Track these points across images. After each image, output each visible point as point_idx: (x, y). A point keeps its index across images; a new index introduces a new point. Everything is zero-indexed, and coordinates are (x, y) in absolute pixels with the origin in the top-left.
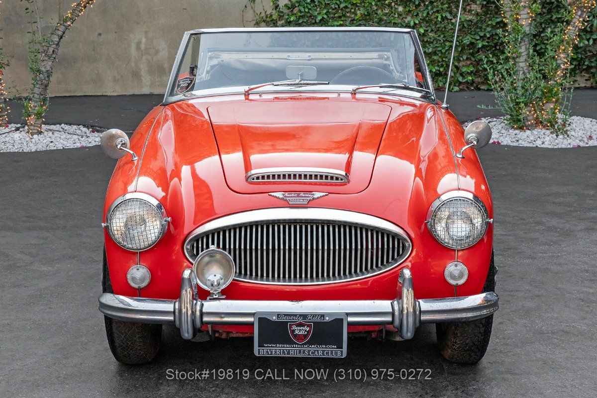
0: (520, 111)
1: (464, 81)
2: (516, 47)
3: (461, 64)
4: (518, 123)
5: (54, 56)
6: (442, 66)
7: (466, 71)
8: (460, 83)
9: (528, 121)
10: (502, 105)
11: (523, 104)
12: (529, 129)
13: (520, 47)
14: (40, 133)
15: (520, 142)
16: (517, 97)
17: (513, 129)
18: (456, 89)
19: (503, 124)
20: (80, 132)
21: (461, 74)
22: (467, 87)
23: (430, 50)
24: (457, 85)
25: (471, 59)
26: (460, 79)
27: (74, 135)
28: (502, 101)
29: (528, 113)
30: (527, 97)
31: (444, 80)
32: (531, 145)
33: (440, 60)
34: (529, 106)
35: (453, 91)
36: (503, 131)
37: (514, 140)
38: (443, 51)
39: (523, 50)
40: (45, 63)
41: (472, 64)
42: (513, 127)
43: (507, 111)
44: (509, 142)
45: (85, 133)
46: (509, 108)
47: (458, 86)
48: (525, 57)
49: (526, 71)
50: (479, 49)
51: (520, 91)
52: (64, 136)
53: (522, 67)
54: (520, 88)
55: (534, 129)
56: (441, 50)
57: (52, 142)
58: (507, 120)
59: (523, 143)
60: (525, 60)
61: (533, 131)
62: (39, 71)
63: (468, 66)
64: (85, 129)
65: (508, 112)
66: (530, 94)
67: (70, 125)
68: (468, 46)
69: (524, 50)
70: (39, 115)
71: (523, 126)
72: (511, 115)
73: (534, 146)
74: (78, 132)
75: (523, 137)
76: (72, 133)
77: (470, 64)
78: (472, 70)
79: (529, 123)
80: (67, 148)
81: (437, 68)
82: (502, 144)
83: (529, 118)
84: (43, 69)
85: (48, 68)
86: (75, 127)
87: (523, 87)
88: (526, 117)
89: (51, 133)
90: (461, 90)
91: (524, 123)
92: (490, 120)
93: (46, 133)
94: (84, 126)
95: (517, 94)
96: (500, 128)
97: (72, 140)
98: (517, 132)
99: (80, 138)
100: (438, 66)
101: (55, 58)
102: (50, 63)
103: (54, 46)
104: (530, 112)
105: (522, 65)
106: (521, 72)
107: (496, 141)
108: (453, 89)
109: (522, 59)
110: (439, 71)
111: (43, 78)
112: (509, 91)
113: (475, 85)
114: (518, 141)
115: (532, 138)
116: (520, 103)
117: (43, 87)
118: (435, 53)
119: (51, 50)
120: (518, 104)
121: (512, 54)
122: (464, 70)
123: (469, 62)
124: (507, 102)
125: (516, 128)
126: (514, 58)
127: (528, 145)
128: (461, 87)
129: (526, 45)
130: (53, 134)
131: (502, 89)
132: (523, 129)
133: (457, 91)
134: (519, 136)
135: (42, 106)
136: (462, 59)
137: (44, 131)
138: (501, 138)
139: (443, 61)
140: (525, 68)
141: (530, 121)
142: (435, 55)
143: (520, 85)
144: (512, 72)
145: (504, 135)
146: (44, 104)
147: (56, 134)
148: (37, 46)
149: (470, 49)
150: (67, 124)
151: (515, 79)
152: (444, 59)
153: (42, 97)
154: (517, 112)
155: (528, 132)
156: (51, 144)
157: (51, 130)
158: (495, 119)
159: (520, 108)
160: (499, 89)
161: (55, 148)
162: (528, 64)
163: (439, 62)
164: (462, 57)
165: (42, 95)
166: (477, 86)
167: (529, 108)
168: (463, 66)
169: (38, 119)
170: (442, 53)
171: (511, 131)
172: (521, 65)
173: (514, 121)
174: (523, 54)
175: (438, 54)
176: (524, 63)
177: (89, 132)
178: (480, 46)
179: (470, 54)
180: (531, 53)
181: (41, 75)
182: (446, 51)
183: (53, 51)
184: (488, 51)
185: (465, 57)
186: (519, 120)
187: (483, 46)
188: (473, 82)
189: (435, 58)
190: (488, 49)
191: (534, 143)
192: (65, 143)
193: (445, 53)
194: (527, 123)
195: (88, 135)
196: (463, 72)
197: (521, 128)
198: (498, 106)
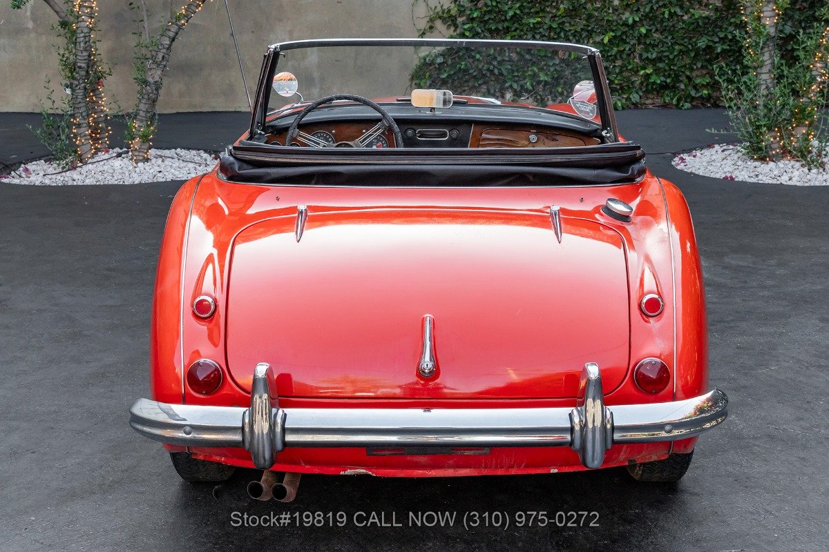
0: (761, 137)
1: (697, 95)
2: (757, 54)
3: (694, 74)
4: (760, 153)
5: (164, 63)
6: (669, 76)
7: (700, 83)
8: (693, 99)
9: (772, 149)
10: (739, 129)
11: (765, 129)
12: (773, 161)
13: (763, 54)
14: (147, 160)
15: (760, 177)
16: (758, 119)
17: (752, 161)
18: (687, 105)
19: (740, 154)
20: (199, 158)
21: (695, 87)
22: (702, 104)
23: (654, 56)
24: (689, 100)
25: (707, 68)
26: (693, 93)
27: (190, 163)
28: (739, 123)
29: (772, 140)
30: (771, 119)
31: (672, 94)
32: (775, 182)
33: (667, 68)
34: (774, 130)
35: (683, 108)
36: (740, 163)
37: (752, 174)
38: (671, 57)
39: (766, 57)
40: (153, 71)
41: (708, 73)
42: (752, 158)
43: (744, 136)
44: (746, 177)
45: (206, 160)
46: (747, 132)
47: (691, 102)
48: (769, 67)
49: (770, 85)
50: (718, 54)
51: (762, 111)
52: (177, 163)
53: (765, 80)
54: (761, 107)
55: (779, 161)
56: (668, 56)
57: (160, 172)
58: (745, 149)
59: (764, 179)
60: (770, 70)
61: (779, 163)
62: (145, 82)
63: (703, 76)
64: (205, 155)
65: (746, 138)
66: (774, 114)
67: (188, 149)
68: (704, 50)
69: (769, 58)
70: (145, 138)
71: (765, 157)
72: (750, 142)
73: (778, 182)
74: (197, 159)
75: (765, 171)
76: (188, 160)
77: (706, 74)
78: (708, 81)
79: (774, 152)
80: (179, 179)
81: (662, 79)
82: (736, 180)
83: (774, 146)
84: (150, 80)
85: (157, 78)
86: (194, 152)
87: (765, 106)
88: (770, 145)
89: (160, 160)
90: (694, 107)
91: (767, 152)
92: (725, 147)
93: (154, 160)
94: (206, 151)
95: (758, 114)
96: (736, 158)
97: (187, 169)
98: (757, 164)
99: (197, 167)
100: (664, 76)
101: (165, 66)
102: (159, 72)
103: (164, 51)
104: (775, 138)
105: (766, 77)
106: (764, 87)
107: (729, 175)
108: (683, 106)
109: (765, 69)
110: (666, 82)
111: (150, 91)
112: (748, 112)
113: (712, 101)
114: (757, 176)
115: (776, 172)
116: (761, 126)
117: (150, 102)
118: (660, 59)
119: (160, 56)
120: (759, 127)
121: (752, 62)
122: (698, 81)
123: (704, 72)
124: (745, 125)
125: (755, 159)
126: (755, 68)
127: (770, 182)
128: (694, 103)
129: (770, 51)
130: (163, 161)
131: (739, 108)
132: (765, 160)
133: (688, 109)
134: (759, 170)
135: (148, 126)
136: (695, 67)
137: (152, 158)
138: (737, 172)
139: (671, 69)
140: (769, 81)
141: (774, 149)
142: (660, 62)
143: (762, 103)
144: (752, 86)
145: (740, 167)
146: (152, 124)
147: (168, 162)
148: (144, 51)
149: (706, 55)
150: (184, 149)
151: (755, 96)
152: (672, 67)
153: (148, 115)
154: (757, 138)
155: (772, 164)
156: (159, 175)
157: (161, 156)
158: (731, 147)
159: (761, 133)
160: (735, 108)
161: (164, 180)
162: (773, 76)
163: (665, 70)
164: (695, 64)
165: (149, 112)
166: (715, 102)
167: (773, 134)
168: (697, 76)
169: (144, 142)
170: (669, 59)
171: (749, 163)
172: (764, 77)
173: (754, 150)
174: (766, 63)
175: (664, 61)
176: (768, 75)
177: (211, 159)
178: (719, 50)
179: (706, 60)
180: (776, 62)
181: (148, 87)
182: (675, 56)
183: (163, 57)
184: (729, 56)
185: (699, 65)
186: (760, 149)
187: (723, 51)
188: (709, 96)
189: (661, 65)
190: (730, 54)
191: (778, 178)
192: (177, 173)
193: (673, 59)
194: (770, 153)
195: (208, 163)
196: (697, 84)
197: (762, 159)
198: (734, 130)
